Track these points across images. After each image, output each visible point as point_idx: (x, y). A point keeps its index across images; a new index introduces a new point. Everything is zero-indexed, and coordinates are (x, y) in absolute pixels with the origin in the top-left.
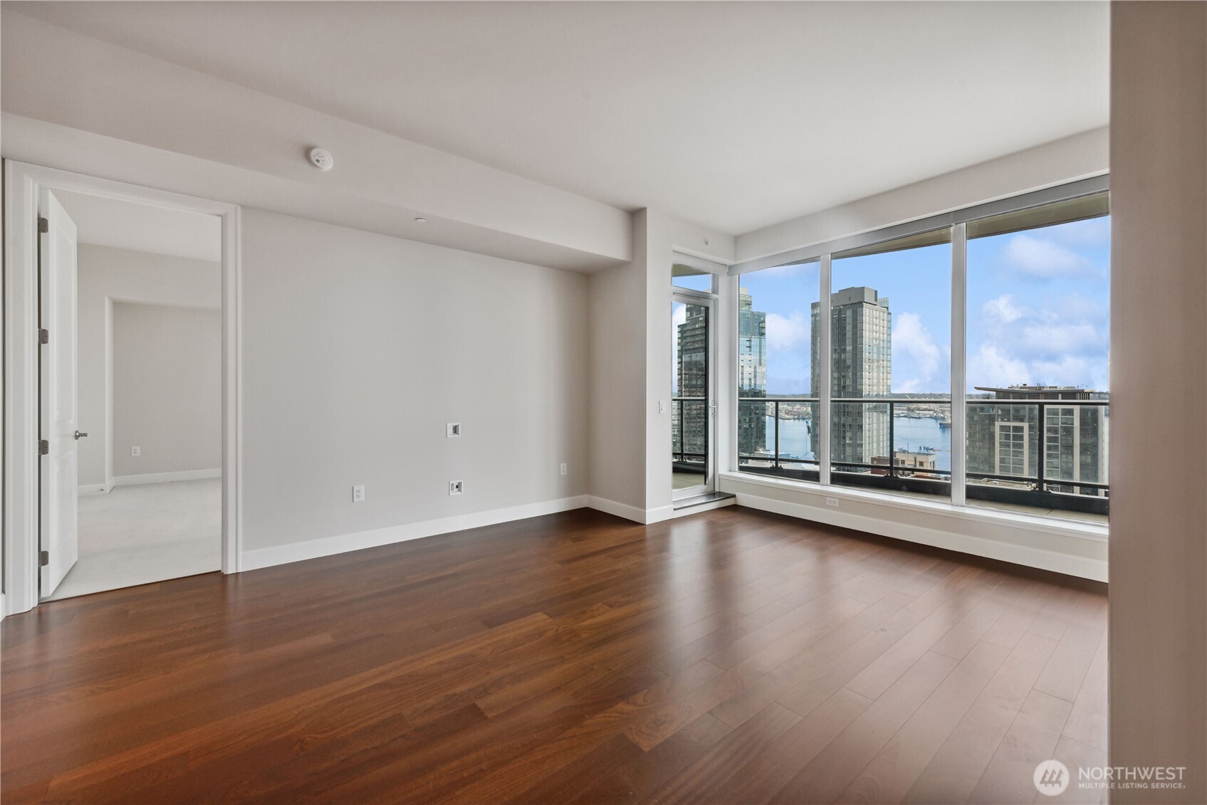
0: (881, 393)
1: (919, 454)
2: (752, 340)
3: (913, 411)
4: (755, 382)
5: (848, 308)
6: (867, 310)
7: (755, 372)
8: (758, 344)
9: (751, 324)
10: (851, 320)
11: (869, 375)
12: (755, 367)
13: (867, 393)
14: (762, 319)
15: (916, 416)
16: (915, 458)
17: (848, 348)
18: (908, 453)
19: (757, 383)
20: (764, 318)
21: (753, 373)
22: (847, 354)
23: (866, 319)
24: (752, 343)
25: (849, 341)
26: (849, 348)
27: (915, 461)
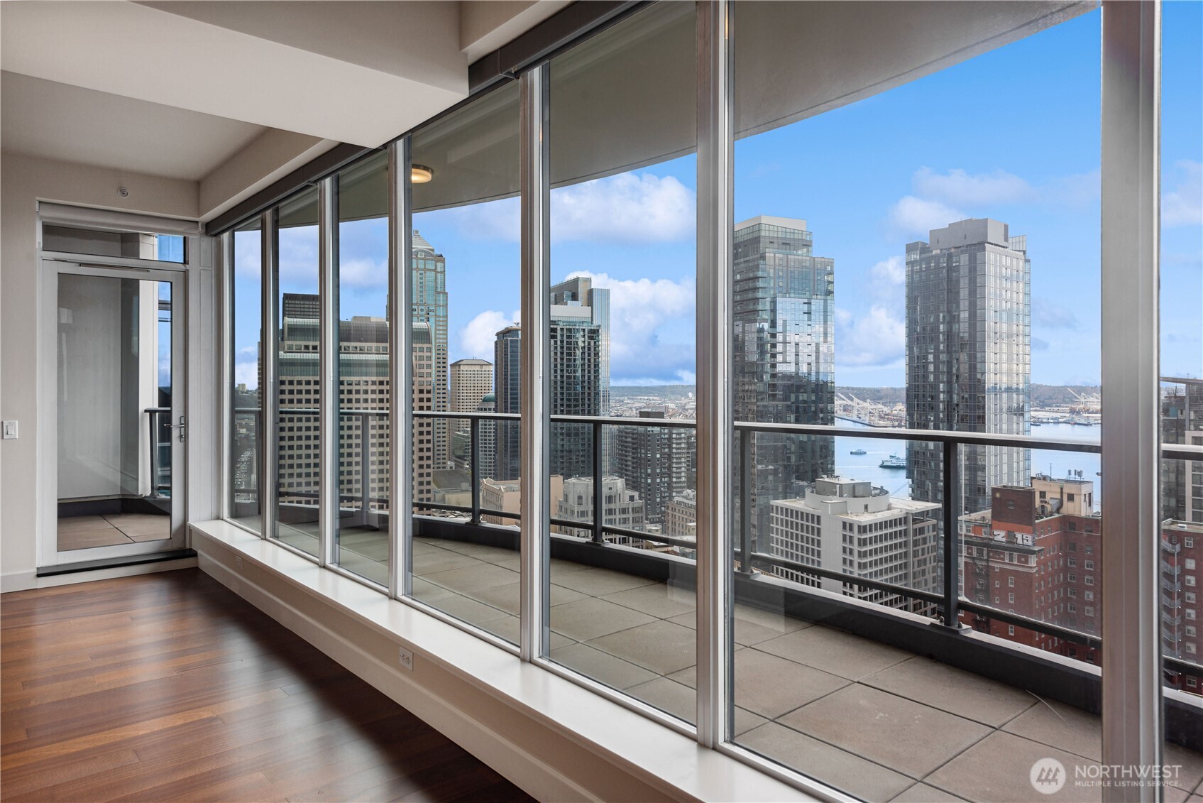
0: (1015, 386)
1: (1067, 481)
2: (813, 301)
3: (1078, 413)
4: (818, 368)
5: (962, 252)
6: (991, 256)
7: (817, 352)
8: (822, 307)
9: (812, 278)
10: (967, 270)
11: (995, 358)
12: (817, 345)
13: (992, 385)
14: (829, 268)
15: (1083, 421)
16: (1062, 489)
17: (962, 315)
18: (1051, 480)
19: (822, 370)
20: (832, 267)
21: (814, 354)
22: (961, 324)
23: (990, 269)
24: (813, 307)
25: (964, 304)
26: (964, 315)
27: (1062, 493)
